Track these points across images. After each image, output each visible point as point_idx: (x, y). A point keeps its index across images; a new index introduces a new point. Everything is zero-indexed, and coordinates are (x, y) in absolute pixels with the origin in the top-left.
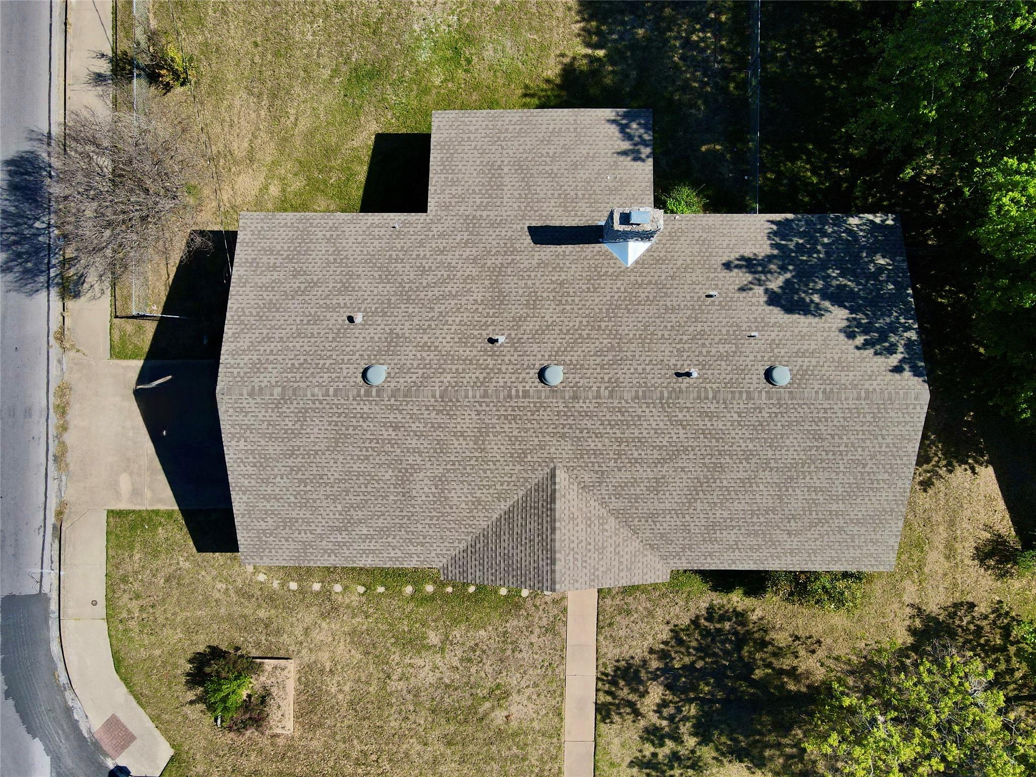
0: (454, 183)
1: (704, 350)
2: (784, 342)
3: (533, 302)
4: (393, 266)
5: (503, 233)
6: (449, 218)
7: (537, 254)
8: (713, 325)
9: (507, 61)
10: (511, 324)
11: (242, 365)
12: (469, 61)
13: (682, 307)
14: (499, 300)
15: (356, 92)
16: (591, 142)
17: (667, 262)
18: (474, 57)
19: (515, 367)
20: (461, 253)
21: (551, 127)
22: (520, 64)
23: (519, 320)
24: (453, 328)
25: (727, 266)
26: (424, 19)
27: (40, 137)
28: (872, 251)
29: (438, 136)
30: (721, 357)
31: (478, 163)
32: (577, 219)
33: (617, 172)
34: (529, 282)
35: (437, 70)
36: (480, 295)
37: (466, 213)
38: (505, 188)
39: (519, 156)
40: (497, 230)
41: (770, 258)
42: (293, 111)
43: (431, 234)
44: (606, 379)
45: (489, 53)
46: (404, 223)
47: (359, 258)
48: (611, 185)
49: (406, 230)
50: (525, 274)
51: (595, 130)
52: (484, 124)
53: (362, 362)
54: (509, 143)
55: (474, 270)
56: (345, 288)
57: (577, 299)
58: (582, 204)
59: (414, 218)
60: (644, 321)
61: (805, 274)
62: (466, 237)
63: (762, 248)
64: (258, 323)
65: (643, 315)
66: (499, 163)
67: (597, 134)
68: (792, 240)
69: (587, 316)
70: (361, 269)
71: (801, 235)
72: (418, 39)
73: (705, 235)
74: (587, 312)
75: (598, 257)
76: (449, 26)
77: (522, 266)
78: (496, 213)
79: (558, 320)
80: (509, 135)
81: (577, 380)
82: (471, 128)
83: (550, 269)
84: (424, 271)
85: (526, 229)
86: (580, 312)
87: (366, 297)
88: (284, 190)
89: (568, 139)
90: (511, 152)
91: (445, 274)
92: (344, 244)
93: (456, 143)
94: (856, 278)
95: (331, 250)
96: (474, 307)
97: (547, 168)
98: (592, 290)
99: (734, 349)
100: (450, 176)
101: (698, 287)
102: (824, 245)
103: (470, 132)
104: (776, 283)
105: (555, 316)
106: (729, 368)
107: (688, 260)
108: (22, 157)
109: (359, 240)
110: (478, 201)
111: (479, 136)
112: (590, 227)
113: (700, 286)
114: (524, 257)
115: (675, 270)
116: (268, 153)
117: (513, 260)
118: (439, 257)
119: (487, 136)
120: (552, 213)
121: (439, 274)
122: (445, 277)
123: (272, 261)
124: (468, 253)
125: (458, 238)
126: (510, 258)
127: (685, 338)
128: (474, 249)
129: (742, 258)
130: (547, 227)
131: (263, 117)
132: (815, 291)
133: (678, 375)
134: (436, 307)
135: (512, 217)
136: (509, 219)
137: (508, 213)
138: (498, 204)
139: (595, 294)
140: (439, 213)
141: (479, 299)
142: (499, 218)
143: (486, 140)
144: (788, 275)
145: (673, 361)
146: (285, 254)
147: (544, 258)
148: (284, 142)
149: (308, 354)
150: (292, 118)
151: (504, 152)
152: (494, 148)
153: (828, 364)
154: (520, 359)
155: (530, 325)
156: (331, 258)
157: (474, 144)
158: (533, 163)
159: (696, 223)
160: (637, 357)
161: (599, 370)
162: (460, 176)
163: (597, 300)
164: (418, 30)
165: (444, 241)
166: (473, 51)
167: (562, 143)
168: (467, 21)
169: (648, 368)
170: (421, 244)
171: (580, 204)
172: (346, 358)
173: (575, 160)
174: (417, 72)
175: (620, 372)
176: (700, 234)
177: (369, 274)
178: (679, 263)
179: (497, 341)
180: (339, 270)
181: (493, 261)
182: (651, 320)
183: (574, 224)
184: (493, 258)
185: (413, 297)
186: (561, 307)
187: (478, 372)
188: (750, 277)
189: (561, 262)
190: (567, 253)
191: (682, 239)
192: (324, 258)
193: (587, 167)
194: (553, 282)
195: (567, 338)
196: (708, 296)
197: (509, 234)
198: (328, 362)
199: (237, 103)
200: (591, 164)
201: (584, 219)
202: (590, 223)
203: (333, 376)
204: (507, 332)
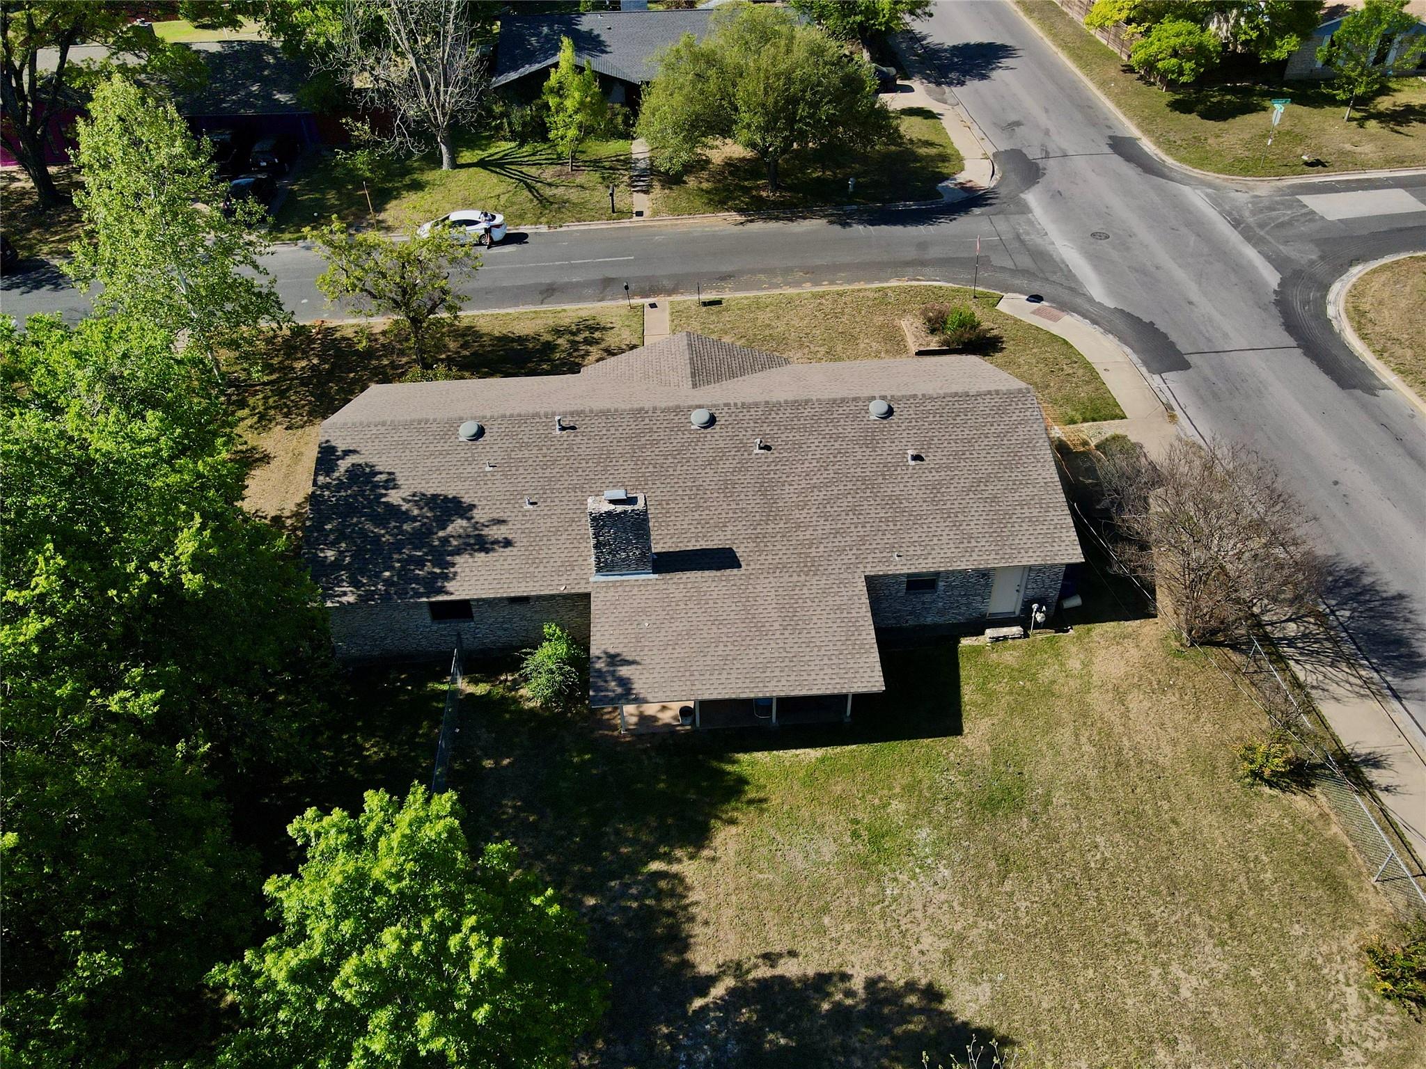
0: (839, 608)
1: (545, 450)
2: (459, 463)
3: (727, 488)
4: (889, 514)
5: (770, 557)
6: (837, 571)
7: (729, 537)
8: (532, 475)
9: (797, 839)
10: (749, 464)
11: (1017, 411)
12: (855, 835)
13: (564, 491)
14: (765, 488)
15: (1007, 780)
16: (671, 661)
17: (578, 537)
18: (849, 840)
19: (740, 425)
20: (815, 533)
21: (724, 675)
22: (778, 837)
23: (742, 468)
24: (810, 457)
25: (508, 543)
26: (936, 883)
27: (1408, 696)
28: (337, 565)
29: (871, 659)
30: (528, 445)
31: (813, 631)
32: (684, 580)
33: (637, 631)
34: (734, 506)
35: (900, 820)
36: (787, 491)
37: (817, 578)
38: (774, 606)
39: (763, 642)
40: (777, 561)
41: (458, 552)
42: (1087, 748)
43: (854, 551)
44: (647, 419)
45: (828, 849)
46: (889, 561)
47: (930, 520)
48: (644, 617)
49: (885, 554)
50: (740, 514)
51: (666, 675)
52: (814, 677)
53: (896, 420)
54: (777, 655)
55: (798, 516)
56: (936, 487)
57: (680, 492)
58: (678, 595)
59: (878, 568)
60: (607, 476)
61: (421, 537)
62: (813, 550)
63: (463, 563)
64: (1016, 449)
65: (607, 481)
66: (786, 632)
67: (662, 671)
68: (429, 573)
69: (667, 477)
70: (924, 508)
71: (417, 579)
72: (939, 856)
73: (531, 570)
74: (668, 481)
75: (658, 537)
76: (895, 880)
77: (744, 523)
78: (782, 580)
79: (700, 471)
80: (778, 664)
81: (676, 418)
82: (830, 671)
83: (711, 521)
84: (853, 510)
85: (742, 563)
86: (676, 480)
87: (911, 480)
88: (1062, 665)
89: (701, 663)
90: (774, 645)
91: (829, 509)
92: (951, 533)
93: (845, 652)
94: (363, 534)
95: (964, 527)
96: (791, 478)
97: (725, 630)
98: (664, 503)
99: (513, 453)
100: (845, 615)
101: (545, 512)
102: (390, 568)
103: (830, 666)
104: (458, 526)
105: (703, 475)
106: (520, 436)
107: (554, 541)
108: (1415, 672)
109: (935, 539)
110: (805, 591)
111: (817, 662)
112: (668, 572)
113: (542, 513)
114: (742, 532)
115: (570, 529)
116: (1099, 702)
117: (755, 529)
118: (839, 526)
119: (808, 663)
120: (715, 584)
121: (836, 509)
122: (828, 506)
123: (1026, 510)
124: (808, 533)
125: (821, 549)
126: (759, 531)
127: (564, 462)
128: (801, 537)
129: (487, 551)
130: (718, 569)
131: (1125, 739)
132: (414, 519)
133: (573, 428)
134: (832, 475)
135: (761, 576)
136: (765, 575)
137: (767, 581)
138: (781, 589)
139: (660, 498)
140: (850, 576)
141: (787, 487)
142: (777, 574)
143: (807, 658)
144: (441, 534)
145: (578, 440)
146: (1014, 520)
147: (720, 533)
148: (1084, 714)
149: (955, 426)
150: (1083, 740)
151: (782, 645)
152: (796, 649)
153: (417, 446)
154: (737, 433)
155: (729, 465)
156: (961, 517)
157: (823, 652)
158: (744, 634)
159: (541, 583)
160: (615, 441)
161: (655, 427)
162: (832, 616)
163: (658, 493)
164: (942, 869)
165: (837, 544)
166: (852, 849)
167: (709, 658)
168: (871, 890)
169: (604, 432)
170: (863, 539)
171: (681, 595)
172: (914, 423)
173: (691, 641)
174: (927, 812)
175: (633, 427)
176: (537, 570)
177: (914, 504)
178: (564, 537)
179: (761, 448)
180: (948, 506)
181: (777, 526)
182: (600, 476)
183: (688, 574)
184: (778, 530)
185: (859, 483)
186: (697, 483)
187: (778, 419)
188: (485, 531)
189: (700, 530)
190: (693, 540)
191: (559, 564)
192: (970, 518)
193: (675, 634)
194: (708, 508)
195: (688, 455)
196: (536, 503)
197: (763, 557)
198: (931, 419)
199: (1167, 749)
200: (669, 638)
201: (675, 580)
202: (668, 576)
203: (922, 408)
204: (753, 456)
